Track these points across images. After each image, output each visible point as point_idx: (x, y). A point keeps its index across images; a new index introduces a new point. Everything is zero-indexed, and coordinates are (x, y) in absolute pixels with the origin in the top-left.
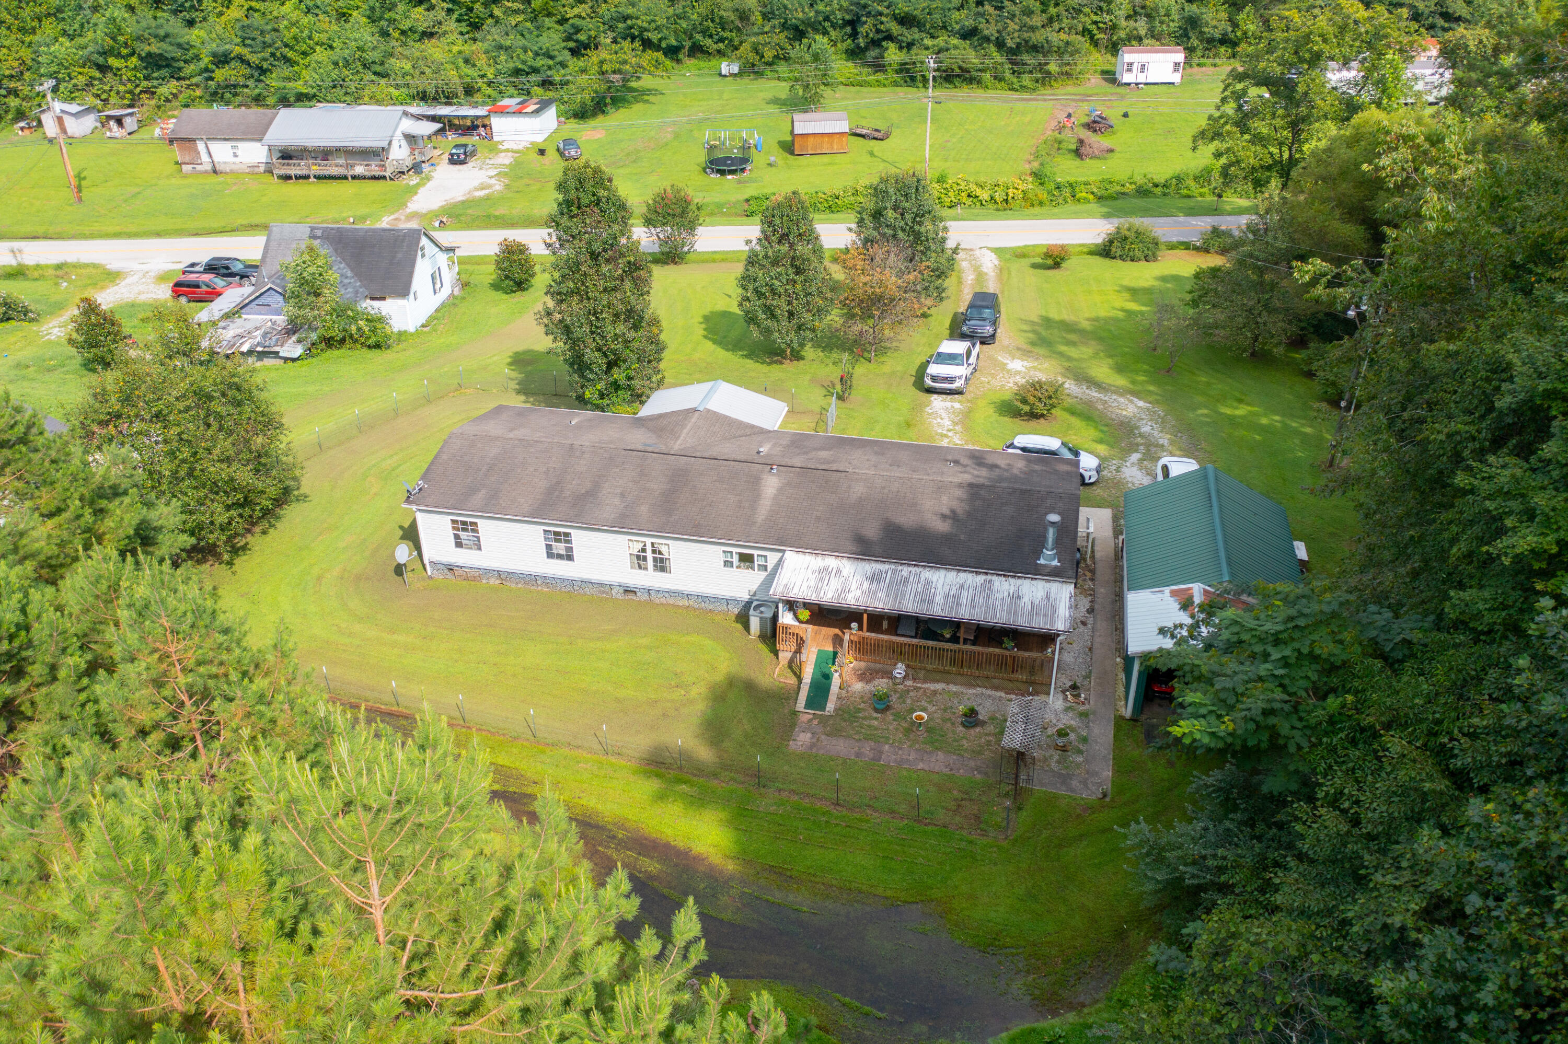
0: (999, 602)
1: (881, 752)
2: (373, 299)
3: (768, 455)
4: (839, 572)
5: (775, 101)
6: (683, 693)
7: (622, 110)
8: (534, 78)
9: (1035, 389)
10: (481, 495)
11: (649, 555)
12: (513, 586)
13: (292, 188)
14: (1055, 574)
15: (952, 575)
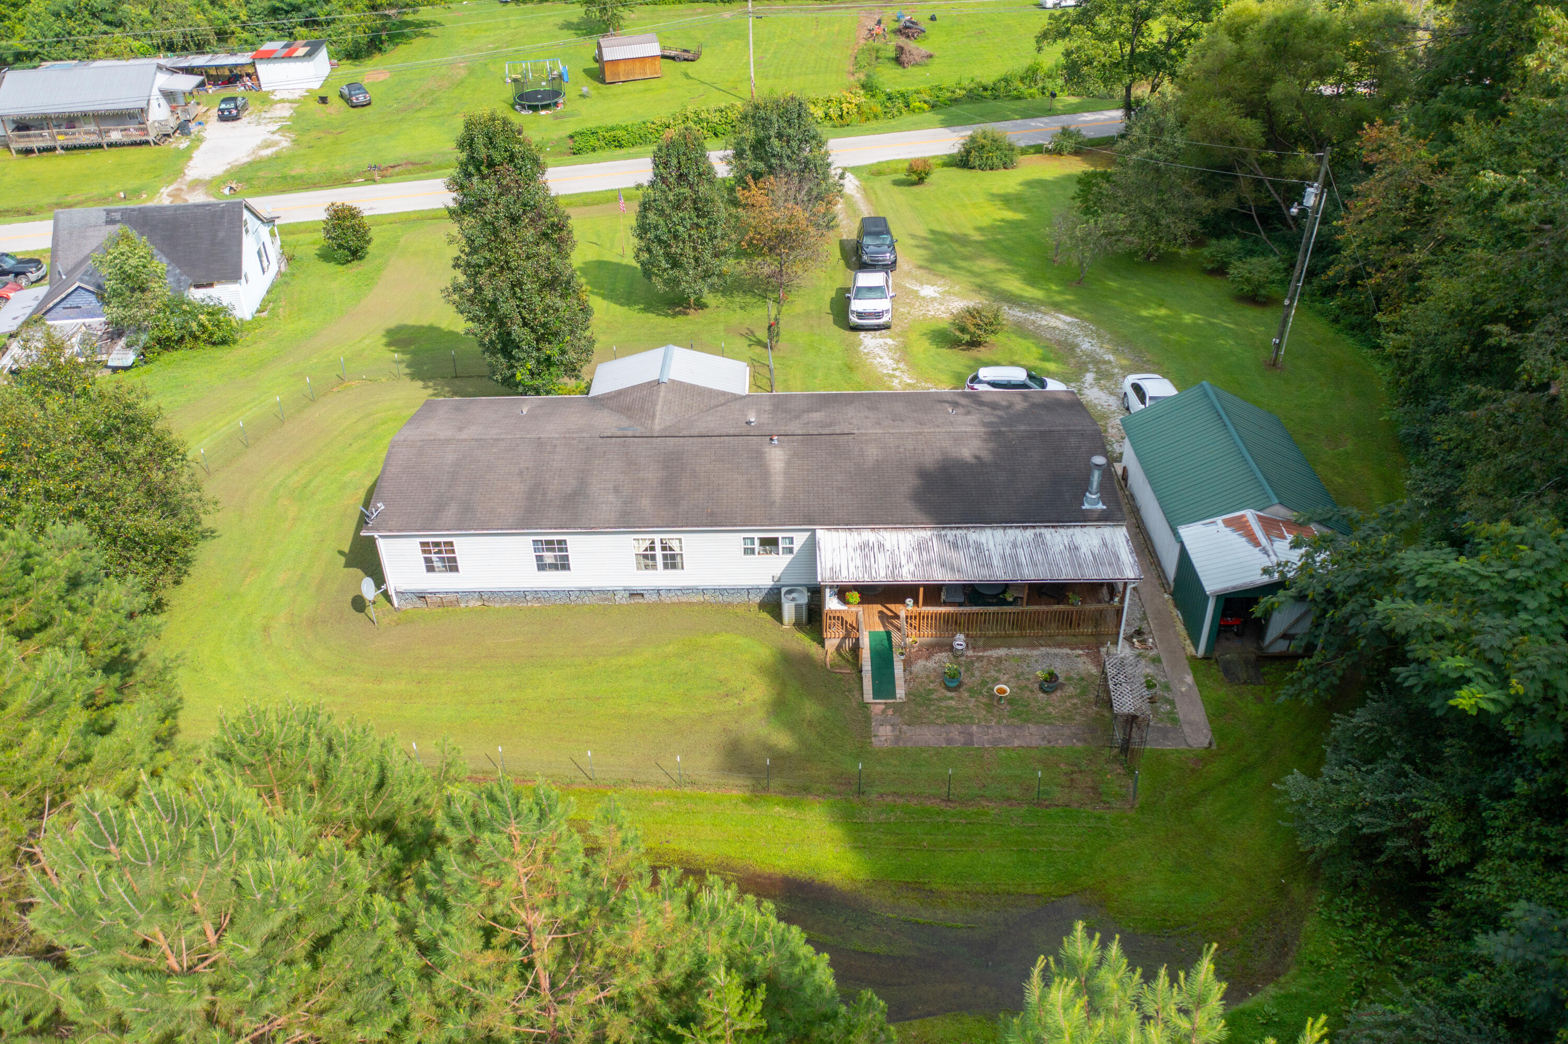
0: (1058, 557)
1: (971, 735)
2: (197, 286)
3: (759, 426)
4: (881, 546)
5: (568, 26)
6: (737, 701)
7: (402, 47)
8: (297, 18)
9: (974, 317)
10: (452, 511)
11: (659, 553)
12: (497, 606)
13: (35, 164)
14: (1104, 518)
15: (999, 533)
